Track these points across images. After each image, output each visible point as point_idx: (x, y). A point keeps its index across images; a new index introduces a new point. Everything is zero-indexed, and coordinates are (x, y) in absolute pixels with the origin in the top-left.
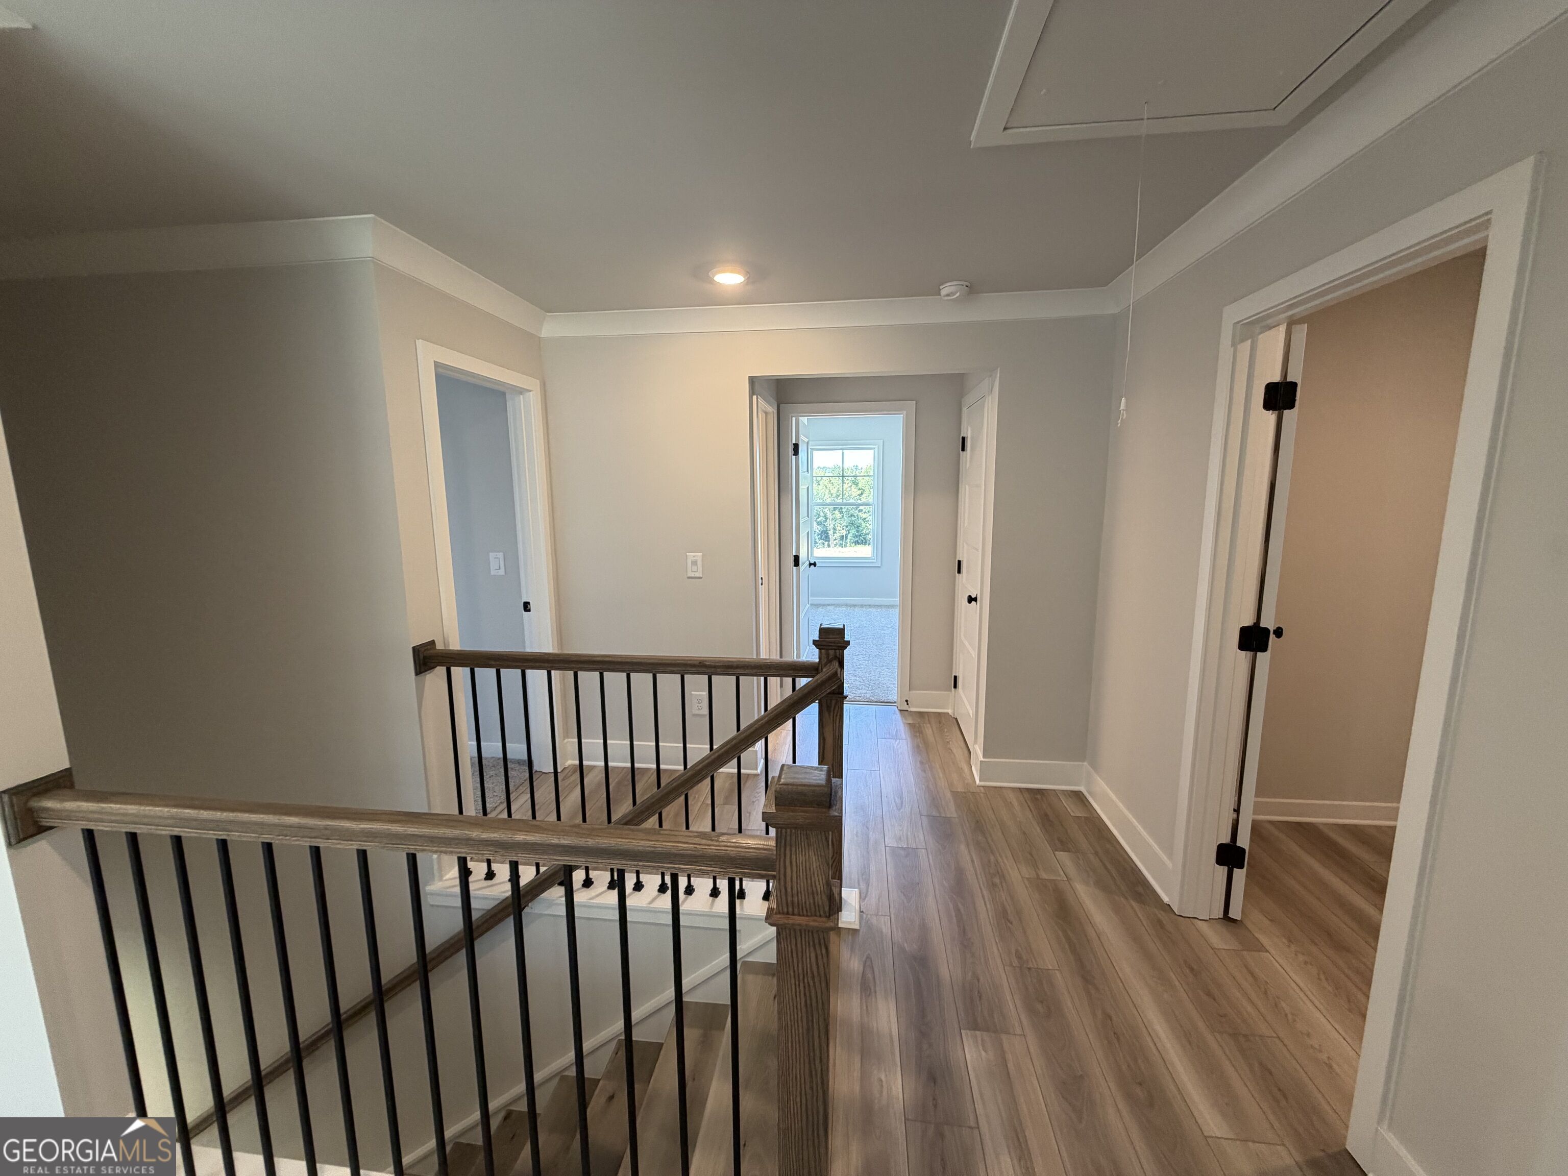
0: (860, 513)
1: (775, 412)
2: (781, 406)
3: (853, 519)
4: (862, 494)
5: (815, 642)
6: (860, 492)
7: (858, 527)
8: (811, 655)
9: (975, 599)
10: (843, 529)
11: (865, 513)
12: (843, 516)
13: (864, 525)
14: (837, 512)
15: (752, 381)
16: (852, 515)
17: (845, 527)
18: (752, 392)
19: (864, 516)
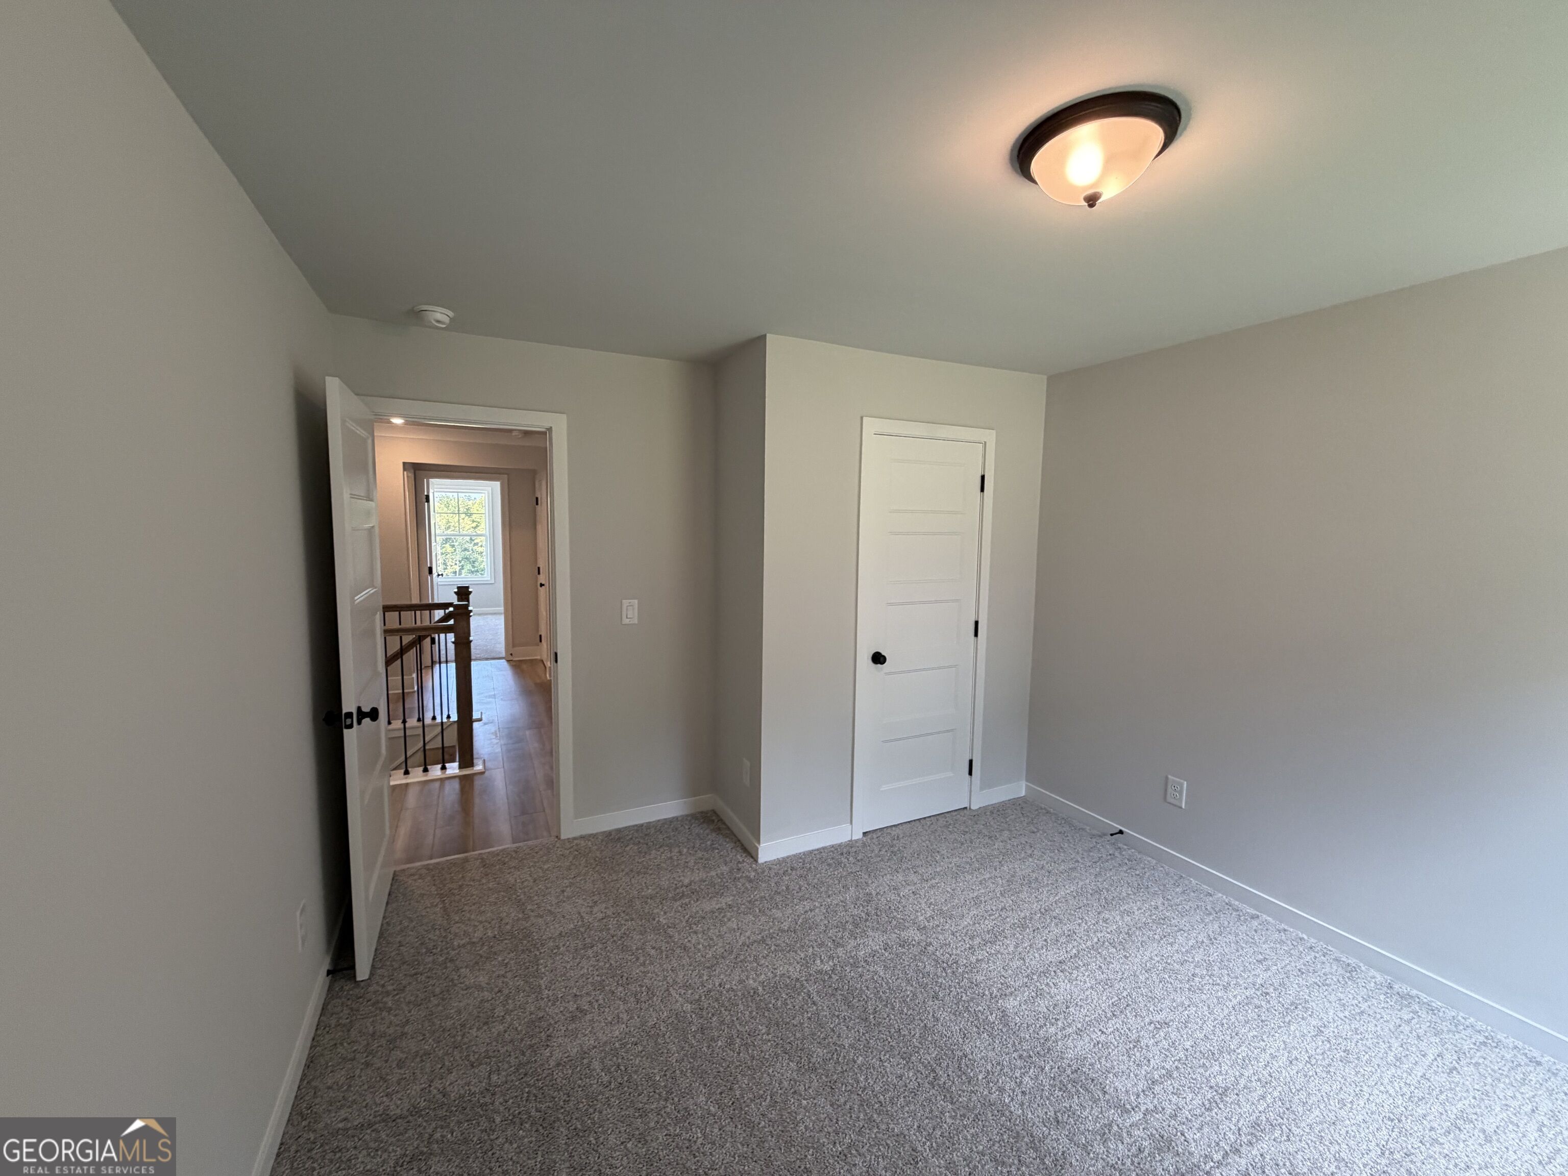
0: (476, 547)
1: (413, 476)
2: (417, 472)
3: (467, 553)
4: (477, 526)
5: (455, 592)
6: (474, 525)
7: (474, 562)
8: (454, 600)
9: (543, 585)
10: (456, 564)
11: (481, 546)
12: (455, 550)
13: (480, 559)
14: (447, 545)
15: (404, 463)
16: (466, 550)
17: (458, 562)
18: (404, 469)
19: (480, 549)
